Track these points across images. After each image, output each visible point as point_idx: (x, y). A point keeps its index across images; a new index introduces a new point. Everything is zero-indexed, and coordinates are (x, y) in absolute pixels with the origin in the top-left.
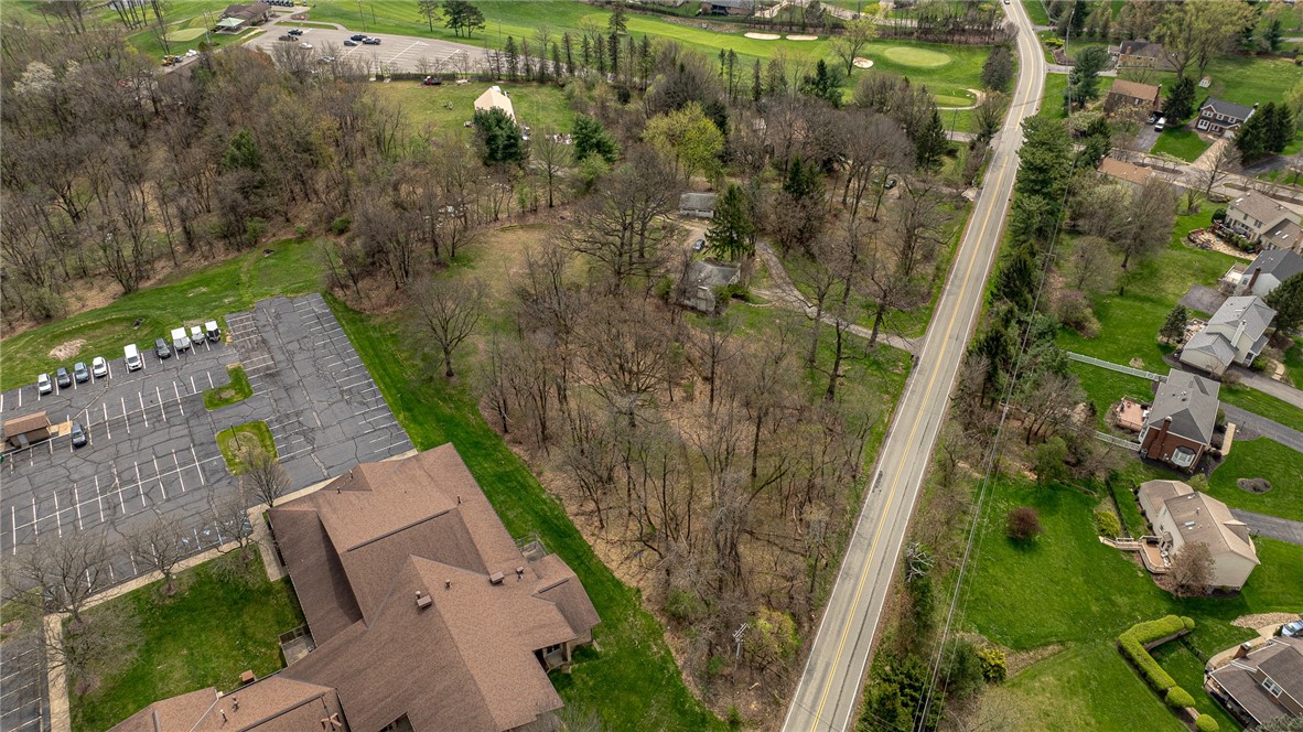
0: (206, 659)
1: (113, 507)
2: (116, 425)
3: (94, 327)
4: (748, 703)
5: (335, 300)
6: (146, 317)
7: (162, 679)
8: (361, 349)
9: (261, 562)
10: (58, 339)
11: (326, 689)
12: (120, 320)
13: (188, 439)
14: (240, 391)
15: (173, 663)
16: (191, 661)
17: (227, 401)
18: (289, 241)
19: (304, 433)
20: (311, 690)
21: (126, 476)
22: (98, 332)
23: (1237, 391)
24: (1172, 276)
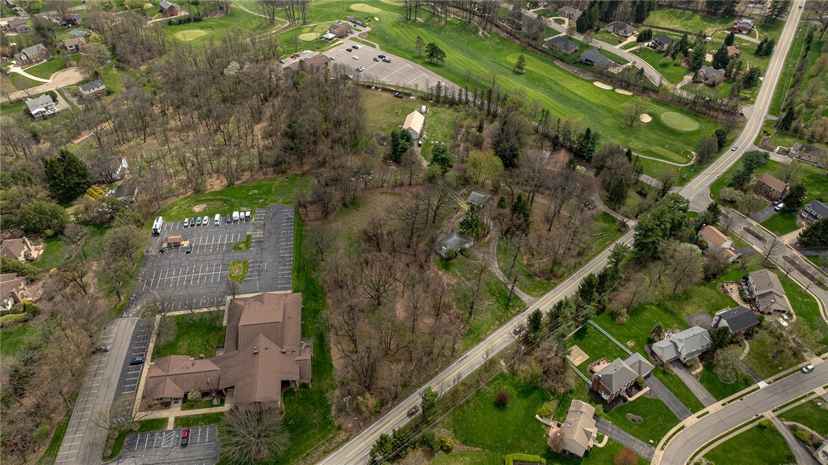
0: (194, 346)
1: (189, 281)
2: (202, 247)
3: (211, 200)
4: (349, 423)
5: (298, 212)
6: (230, 201)
7: (180, 347)
8: (296, 239)
9: (223, 318)
10: (198, 202)
11: (219, 369)
12: (220, 200)
13: (221, 261)
14: (246, 246)
15: (184, 344)
16: (189, 345)
17: (241, 248)
18: (297, 175)
19: (258, 271)
20: (215, 367)
21: (197, 270)
22: (212, 203)
23: (667, 373)
24: (695, 303)
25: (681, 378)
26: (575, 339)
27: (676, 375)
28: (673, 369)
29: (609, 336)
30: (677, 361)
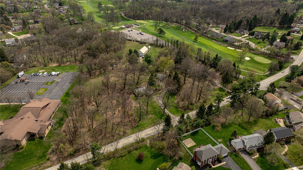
1: (19, 93)
2: (33, 83)
3: (48, 69)
4: (54, 158)
6: (55, 69)
10: (43, 69)
12: (52, 69)
13: (37, 87)
14: (51, 83)
17: (48, 84)
19: (50, 92)
21: (25, 90)
23: (238, 156)
24: (259, 126)
25: (245, 159)
26: (191, 135)
27: (242, 158)
28: (241, 155)
29: (209, 136)
30: (244, 151)
